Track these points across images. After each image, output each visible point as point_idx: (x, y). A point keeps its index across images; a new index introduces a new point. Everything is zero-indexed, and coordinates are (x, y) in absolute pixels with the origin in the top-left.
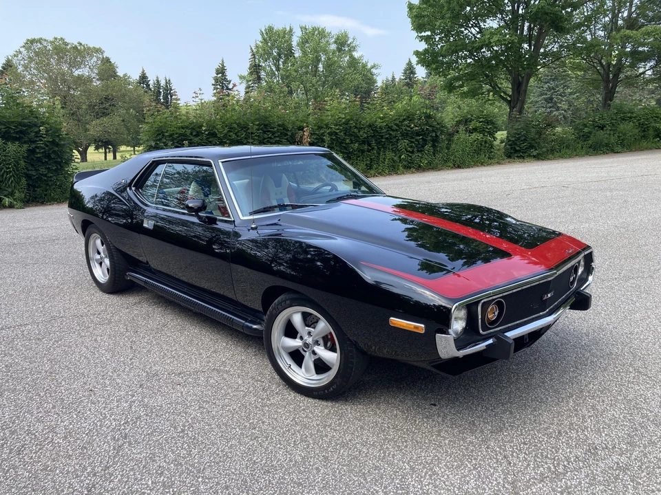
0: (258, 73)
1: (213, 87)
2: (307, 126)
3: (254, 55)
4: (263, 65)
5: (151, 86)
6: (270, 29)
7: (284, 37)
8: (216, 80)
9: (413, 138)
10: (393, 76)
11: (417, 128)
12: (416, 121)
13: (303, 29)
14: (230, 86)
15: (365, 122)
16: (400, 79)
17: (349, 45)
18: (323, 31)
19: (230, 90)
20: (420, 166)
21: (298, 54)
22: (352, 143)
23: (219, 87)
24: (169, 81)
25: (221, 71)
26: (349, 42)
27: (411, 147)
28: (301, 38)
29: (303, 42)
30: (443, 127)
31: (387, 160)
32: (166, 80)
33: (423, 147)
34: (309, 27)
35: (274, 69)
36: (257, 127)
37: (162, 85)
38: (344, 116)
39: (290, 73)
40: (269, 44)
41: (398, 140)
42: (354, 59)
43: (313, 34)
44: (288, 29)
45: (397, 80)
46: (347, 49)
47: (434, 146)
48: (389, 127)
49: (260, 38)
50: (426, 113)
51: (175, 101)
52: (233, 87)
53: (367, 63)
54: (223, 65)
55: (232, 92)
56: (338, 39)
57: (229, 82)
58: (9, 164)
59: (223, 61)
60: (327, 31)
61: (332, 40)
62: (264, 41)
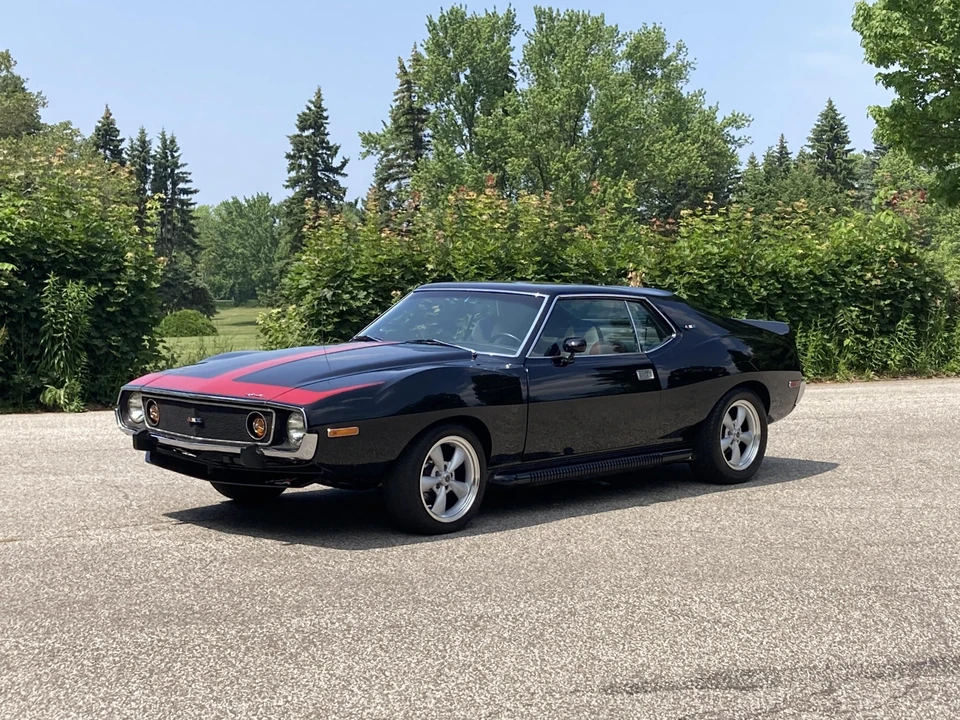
0: (416, 130)
1: (287, 162)
2: (635, 270)
3: (408, 85)
4: (433, 110)
5: (124, 155)
6: (456, 18)
7: (490, 39)
8: (298, 143)
9: (870, 304)
10: (783, 147)
11: (879, 282)
12: (877, 266)
13: (543, 16)
14: (336, 163)
15: (763, 263)
16: (802, 154)
17: (665, 64)
18: (599, 23)
19: (336, 171)
20: (886, 366)
21: (522, 85)
22: (733, 308)
23: (304, 162)
24: (173, 142)
25: (314, 120)
26: (665, 57)
27: (866, 322)
28: (537, 41)
29: (543, 53)
30: (936, 280)
31: (811, 349)
32: (164, 141)
33: (893, 322)
34: (561, 12)
35: (460, 122)
36: (535, 267)
37: (153, 153)
38: (716, 250)
39: (504, 133)
40: (451, 55)
41: (836, 305)
42: (678, 99)
43: (570, 33)
44: (501, 13)
45: (794, 157)
46: (660, 74)
47: (915, 323)
48: (816, 277)
49: (427, 38)
50: (900, 248)
51: (183, 197)
52: (344, 164)
53: (714, 111)
54: (319, 107)
55: (338, 178)
56: (636, 47)
57: (334, 151)
58: (62, 324)
59: (319, 95)
60: (607, 24)
61: (622, 49)
62: (438, 47)
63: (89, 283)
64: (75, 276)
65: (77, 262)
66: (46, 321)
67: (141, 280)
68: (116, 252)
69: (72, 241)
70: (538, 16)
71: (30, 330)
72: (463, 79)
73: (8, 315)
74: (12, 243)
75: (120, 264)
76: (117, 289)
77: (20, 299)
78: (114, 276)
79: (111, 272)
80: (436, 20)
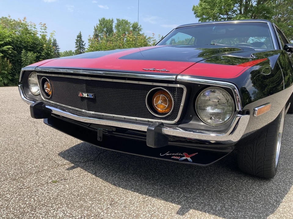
1: (75, 44)
3: (96, 30)
4: (100, 35)
6: (104, 19)
7: (109, 23)
8: (77, 40)
13: (118, 20)
14: (84, 44)
17: (138, 29)
18: (127, 21)
19: (84, 45)
21: (115, 31)
23: (78, 44)
24: (55, 40)
25: (80, 37)
26: (138, 27)
28: (117, 24)
29: (118, 26)
34: (121, 19)
37: (52, 42)
40: (103, 26)
43: (123, 23)
44: (111, 20)
46: (137, 30)
49: (99, 23)
51: (58, 49)
52: (85, 44)
53: (146, 36)
54: (80, 34)
55: (84, 46)
56: (134, 25)
57: (83, 42)
58: (27, 63)
59: (80, 32)
60: (128, 22)
61: (131, 26)
62: (101, 24)
63: (34, 53)
64: (30, 51)
65: (31, 47)
66: (23, 62)
67: (48, 53)
68: (42, 45)
69: (29, 42)
70: (117, 20)
71: (19, 65)
72: (105, 30)
73: (12, 61)
74: (11, 41)
75: (43, 48)
76: (42, 54)
77: (15, 56)
78: (41, 51)
79: (40, 50)
80: (100, 20)
